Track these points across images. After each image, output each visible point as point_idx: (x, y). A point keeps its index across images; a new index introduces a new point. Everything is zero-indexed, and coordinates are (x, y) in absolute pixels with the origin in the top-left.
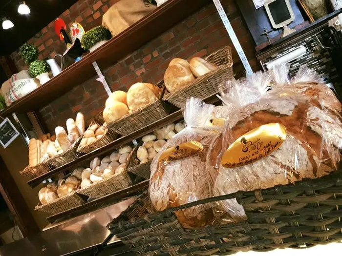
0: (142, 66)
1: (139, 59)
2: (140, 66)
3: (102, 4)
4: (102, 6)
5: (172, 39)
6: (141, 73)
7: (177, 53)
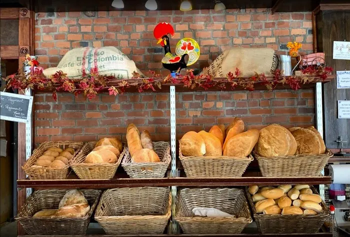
0: (199, 109)
1: (199, 101)
2: (197, 108)
3: (187, 29)
4: (186, 31)
5: (243, 100)
6: (195, 115)
7: (241, 116)
